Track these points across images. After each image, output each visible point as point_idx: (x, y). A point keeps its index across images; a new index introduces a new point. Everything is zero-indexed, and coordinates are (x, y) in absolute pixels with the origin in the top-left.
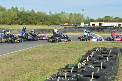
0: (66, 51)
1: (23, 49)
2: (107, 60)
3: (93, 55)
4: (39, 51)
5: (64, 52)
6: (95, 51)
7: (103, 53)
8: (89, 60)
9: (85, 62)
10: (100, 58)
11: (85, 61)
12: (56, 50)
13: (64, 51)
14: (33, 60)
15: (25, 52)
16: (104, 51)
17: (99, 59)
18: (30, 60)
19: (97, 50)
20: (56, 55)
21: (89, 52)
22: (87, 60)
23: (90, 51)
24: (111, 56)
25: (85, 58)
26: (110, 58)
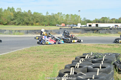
2: (98, 74)
4: (20, 56)
6: (84, 58)
7: (93, 62)
8: (73, 74)
9: (67, 76)
10: (88, 71)
11: (67, 74)
14: (8, 69)
24: (103, 66)
25: (67, 70)
26: (101, 70)
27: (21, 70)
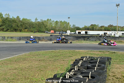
0: (53, 59)
1: (8, 57)
2: (95, 70)
3: (81, 64)
4: (24, 59)
5: (51, 61)
6: (83, 60)
7: (91, 63)
8: (77, 70)
9: (73, 72)
12: (42, 58)
13: (50, 59)
14: (19, 69)
15: (10, 60)
16: (92, 60)
17: (87, 69)
18: (15, 69)
19: (84, 60)
20: (42, 64)
21: (77, 62)
22: (75, 70)
23: (78, 60)
24: (99, 65)
26: (98, 68)
27: (31, 70)
